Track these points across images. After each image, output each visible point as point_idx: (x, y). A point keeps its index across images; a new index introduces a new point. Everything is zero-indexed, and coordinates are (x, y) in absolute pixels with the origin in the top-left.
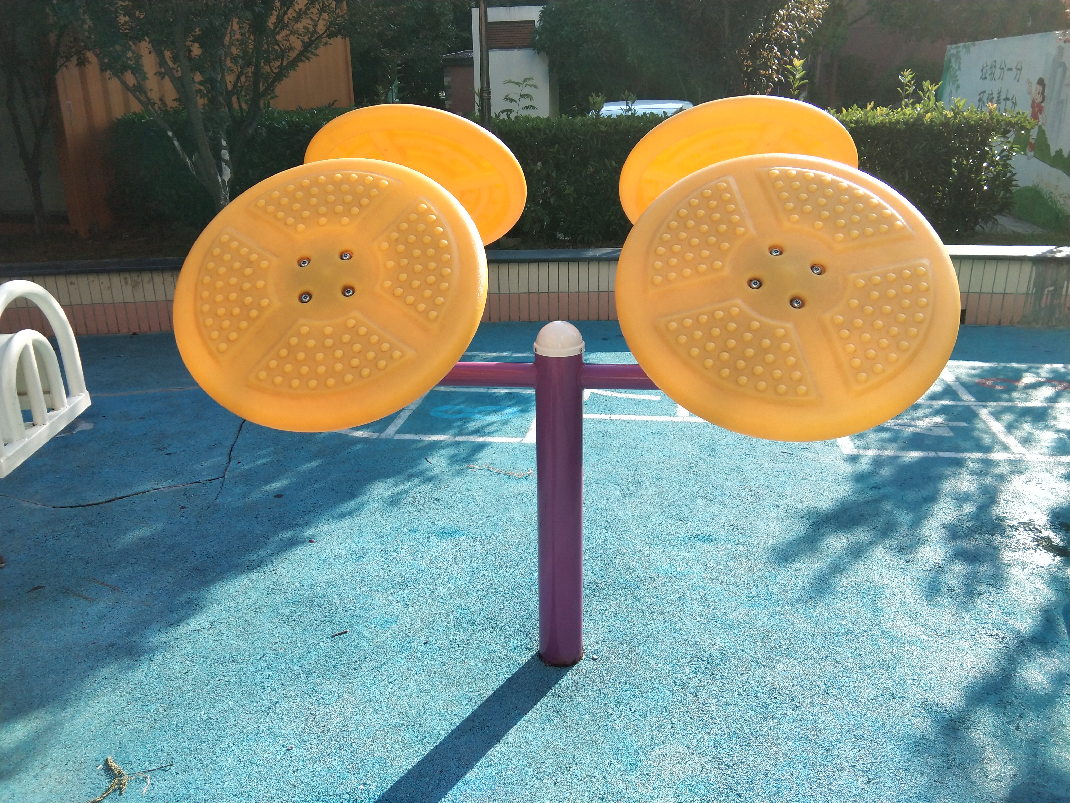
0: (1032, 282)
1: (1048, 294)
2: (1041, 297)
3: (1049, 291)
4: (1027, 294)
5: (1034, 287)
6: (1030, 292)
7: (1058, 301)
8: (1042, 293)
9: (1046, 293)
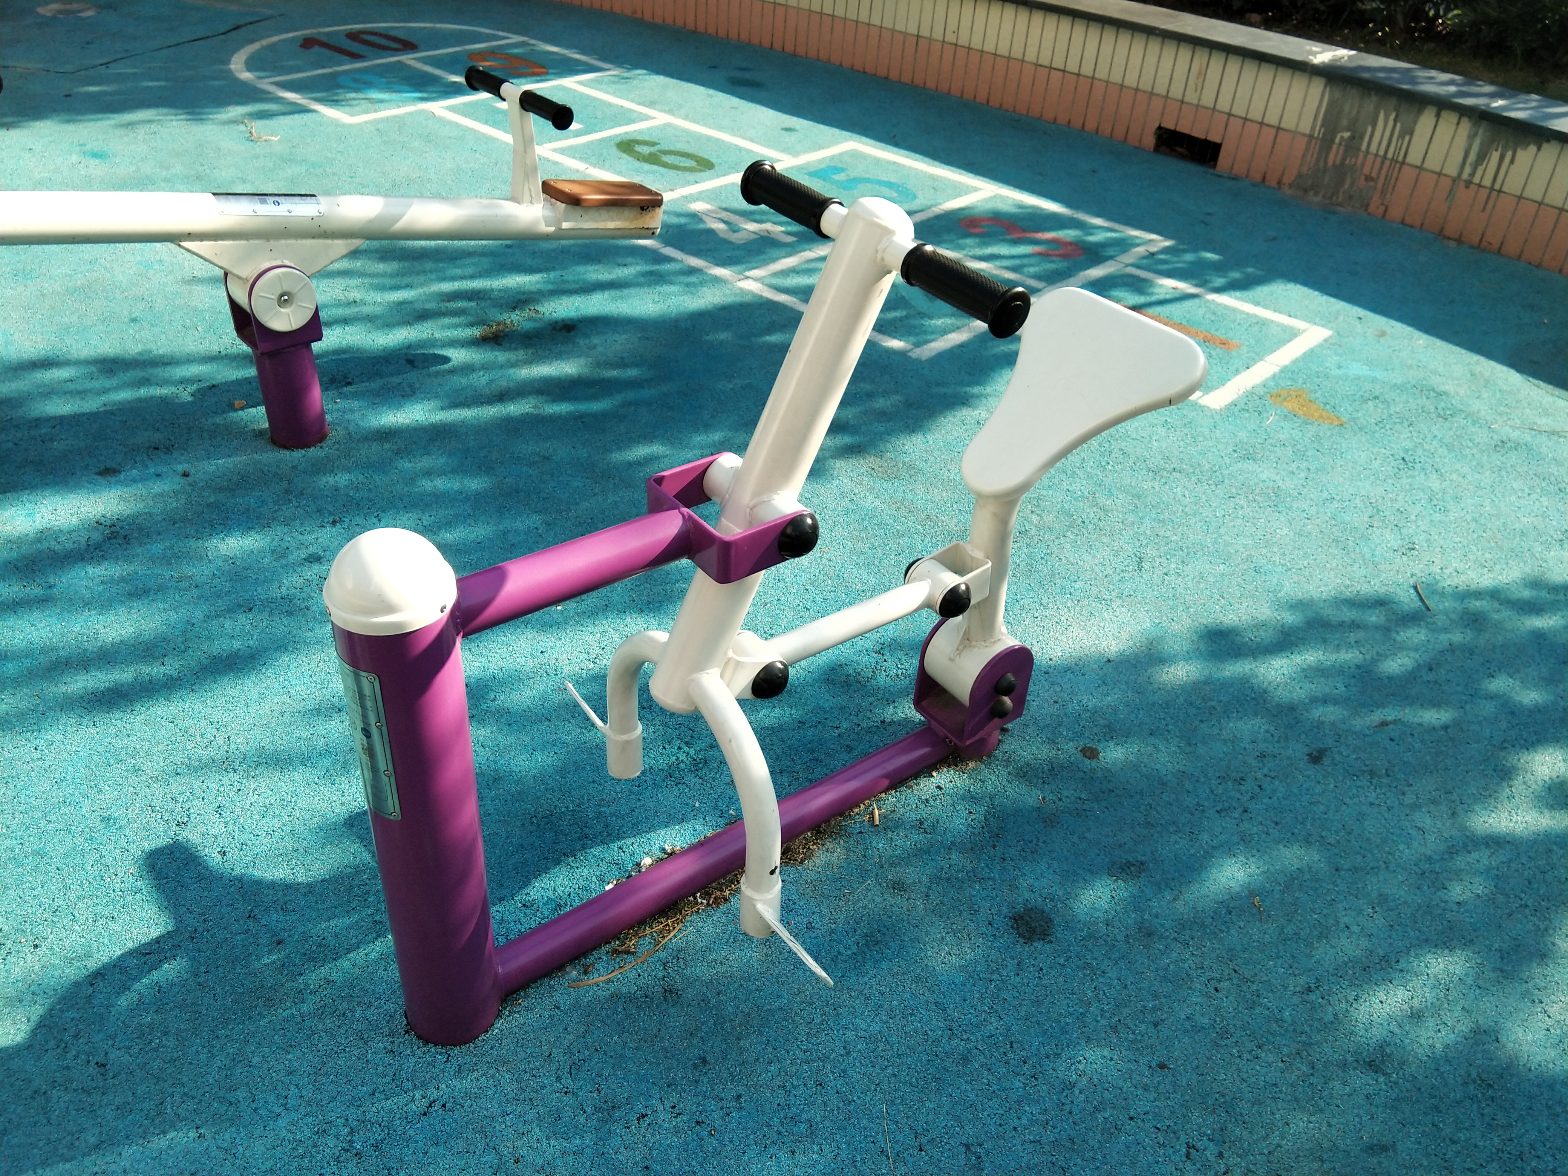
0: (1321, 116)
1: (1340, 144)
2: (1329, 148)
3: (1342, 137)
4: (1311, 136)
5: (1322, 126)
6: (1316, 134)
7: (1353, 160)
8: (1332, 141)
9: (1337, 141)
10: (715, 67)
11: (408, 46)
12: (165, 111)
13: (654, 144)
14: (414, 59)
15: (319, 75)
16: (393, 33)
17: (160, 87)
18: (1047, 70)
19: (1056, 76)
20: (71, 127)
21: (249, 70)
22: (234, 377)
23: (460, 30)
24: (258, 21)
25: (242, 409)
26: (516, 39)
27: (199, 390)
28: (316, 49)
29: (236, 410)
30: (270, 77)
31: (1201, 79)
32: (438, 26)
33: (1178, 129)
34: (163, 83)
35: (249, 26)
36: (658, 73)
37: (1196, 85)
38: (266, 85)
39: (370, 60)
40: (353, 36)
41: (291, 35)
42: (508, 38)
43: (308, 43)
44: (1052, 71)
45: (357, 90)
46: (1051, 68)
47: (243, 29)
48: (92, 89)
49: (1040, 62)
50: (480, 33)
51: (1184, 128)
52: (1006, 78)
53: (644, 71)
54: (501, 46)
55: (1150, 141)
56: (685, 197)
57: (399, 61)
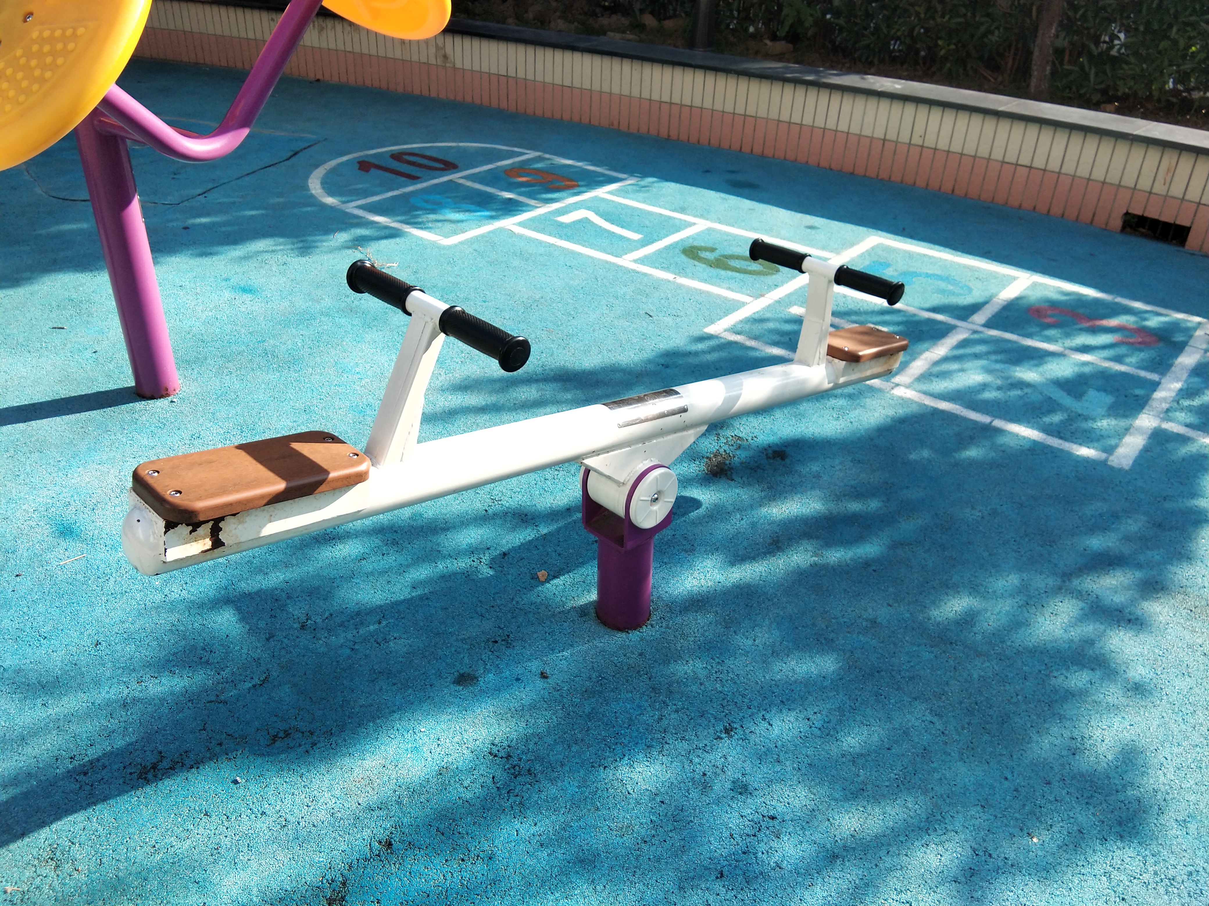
10: (707, 171)
11: (449, 166)
12: (281, 240)
13: (713, 250)
14: (462, 178)
15: (392, 197)
16: (428, 153)
17: (262, 215)
18: (1014, 166)
19: (1022, 173)
20: (206, 261)
21: (331, 194)
22: (517, 543)
23: (482, 148)
24: (309, 147)
25: (548, 581)
26: (531, 154)
27: (493, 560)
28: (373, 171)
29: (543, 583)
30: (352, 201)
31: (1170, 175)
32: (461, 144)
33: (1145, 215)
34: (263, 212)
35: (304, 151)
36: (667, 180)
37: (1165, 180)
38: (352, 208)
39: (426, 181)
40: (397, 157)
41: (345, 158)
42: (527, 154)
43: (364, 166)
44: (1018, 167)
45: (433, 211)
46: (1017, 165)
47: (301, 154)
48: (204, 220)
49: (1006, 160)
50: (500, 151)
51: (1152, 213)
52: (971, 173)
53: (655, 179)
54: (524, 162)
55: (1117, 223)
56: (779, 302)
57: (451, 181)
